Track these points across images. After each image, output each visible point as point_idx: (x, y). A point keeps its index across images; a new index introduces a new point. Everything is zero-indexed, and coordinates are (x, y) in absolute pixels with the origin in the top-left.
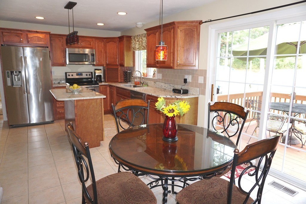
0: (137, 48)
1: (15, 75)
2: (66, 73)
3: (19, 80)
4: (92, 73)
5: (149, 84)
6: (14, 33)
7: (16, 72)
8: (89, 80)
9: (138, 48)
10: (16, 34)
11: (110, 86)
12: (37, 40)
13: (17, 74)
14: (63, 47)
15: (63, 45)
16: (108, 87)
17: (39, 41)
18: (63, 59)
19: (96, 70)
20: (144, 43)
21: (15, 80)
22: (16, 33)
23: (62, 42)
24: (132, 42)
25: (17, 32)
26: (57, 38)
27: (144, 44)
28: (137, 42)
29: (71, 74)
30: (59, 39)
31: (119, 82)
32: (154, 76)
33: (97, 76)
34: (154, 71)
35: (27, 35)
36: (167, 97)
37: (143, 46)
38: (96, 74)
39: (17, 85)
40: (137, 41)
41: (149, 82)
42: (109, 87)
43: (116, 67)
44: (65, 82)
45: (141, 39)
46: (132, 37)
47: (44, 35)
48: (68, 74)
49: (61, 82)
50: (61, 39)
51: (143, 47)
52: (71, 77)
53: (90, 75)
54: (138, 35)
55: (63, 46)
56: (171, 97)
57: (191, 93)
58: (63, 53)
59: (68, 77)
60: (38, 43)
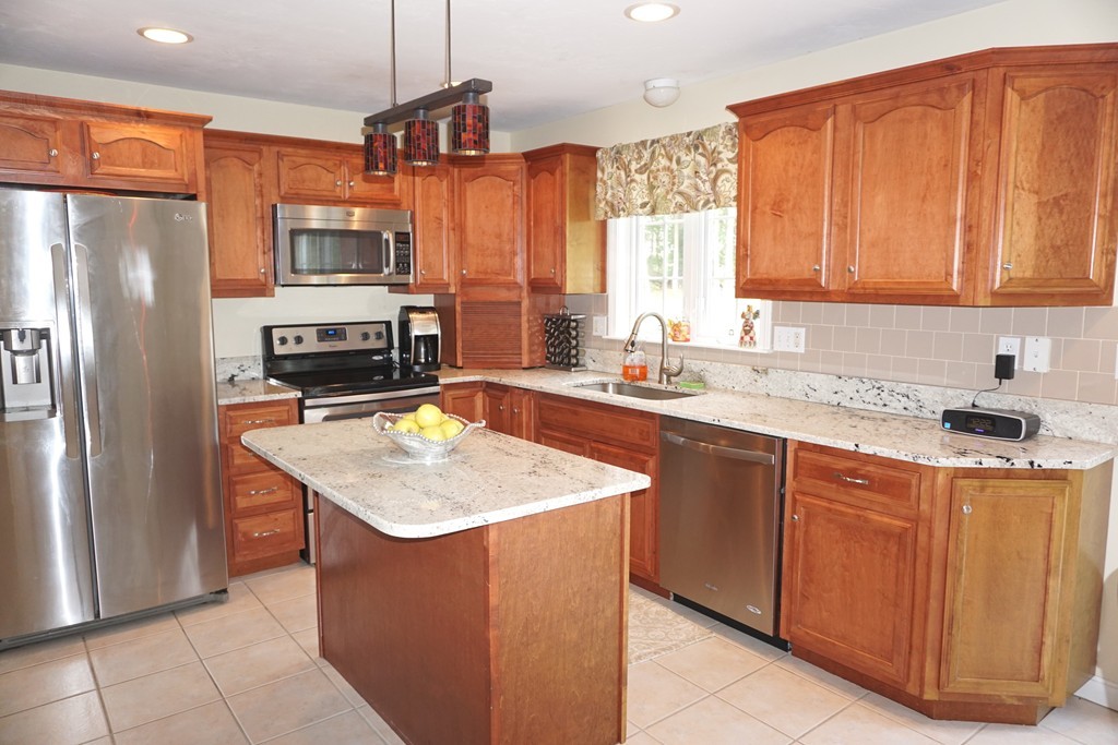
0: (640, 202)
1: (15, 353)
2: (267, 332)
3: (39, 381)
4: (388, 324)
5: (711, 379)
6: (12, 116)
7: (22, 336)
8: (375, 358)
9: (644, 205)
10: (21, 122)
11: (489, 387)
12: (138, 159)
13: (27, 345)
14: (262, 196)
15: (261, 186)
16: (480, 395)
17: (152, 165)
18: (260, 257)
19: (408, 309)
20: (689, 177)
21: (15, 381)
22: (22, 117)
23: (260, 175)
24: (599, 175)
25: (30, 113)
26: (236, 153)
27: (686, 182)
28: (637, 177)
29: (290, 334)
30: (247, 156)
31: (524, 366)
32: (747, 338)
33: (416, 336)
34: (743, 316)
35: (84, 129)
36: (984, 466)
37: (680, 193)
38: (416, 332)
39: (27, 409)
40: (640, 171)
41: (715, 372)
42: (484, 391)
43: (512, 296)
44: (261, 375)
45: (664, 162)
46: (599, 154)
47: (175, 133)
48: (276, 334)
49: (241, 377)
50: (256, 155)
51: (679, 199)
52: (291, 348)
53: (379, 336)
54: (643, 143)
55: (261, 191)
56: (1008, 465)
57: (1057, 434)
58: (259, 233)
59: (279, 350)
60: (143, 172)
